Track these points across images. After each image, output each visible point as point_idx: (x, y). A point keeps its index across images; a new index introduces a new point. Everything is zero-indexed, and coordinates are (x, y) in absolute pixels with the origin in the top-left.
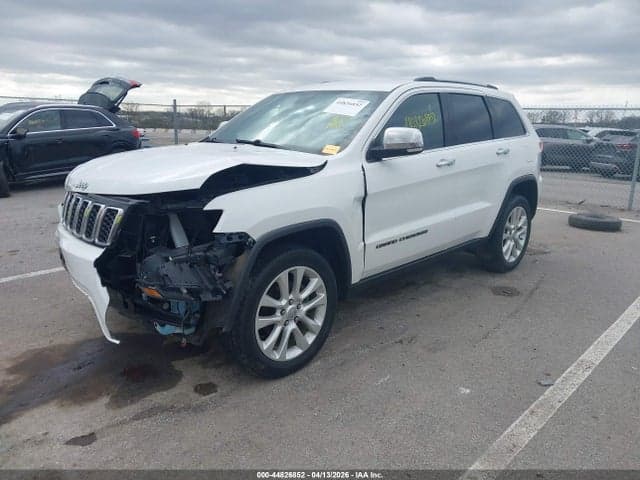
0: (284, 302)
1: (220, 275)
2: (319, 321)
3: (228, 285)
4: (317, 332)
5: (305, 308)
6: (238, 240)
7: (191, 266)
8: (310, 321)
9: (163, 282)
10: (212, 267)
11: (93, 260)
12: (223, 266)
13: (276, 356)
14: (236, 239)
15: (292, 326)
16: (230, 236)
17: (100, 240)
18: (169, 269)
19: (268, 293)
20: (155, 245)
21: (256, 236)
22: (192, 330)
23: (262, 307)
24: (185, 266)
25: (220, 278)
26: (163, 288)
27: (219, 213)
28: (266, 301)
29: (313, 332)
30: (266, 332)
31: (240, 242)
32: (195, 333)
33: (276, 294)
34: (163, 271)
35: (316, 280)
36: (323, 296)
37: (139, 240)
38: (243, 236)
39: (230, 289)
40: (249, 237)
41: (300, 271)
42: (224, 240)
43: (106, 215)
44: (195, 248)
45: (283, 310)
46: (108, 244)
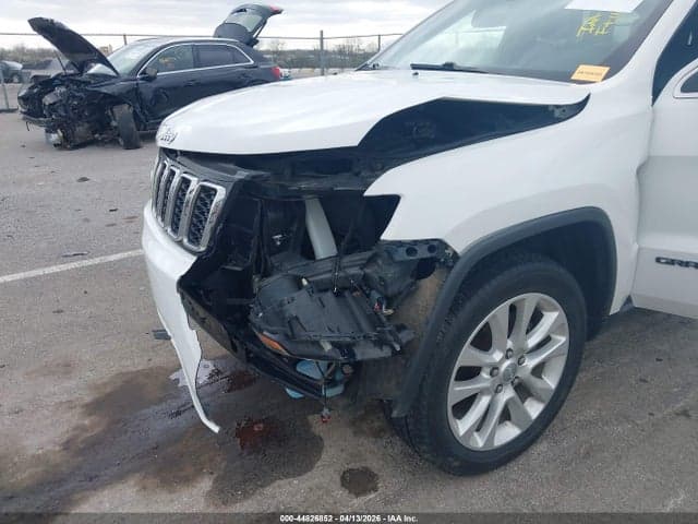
0: (497, 356)
1: (391, 311)
2: (551, 381)
3: (405, 336)
4: (547, 401)
5: (530, 363)
6: (428, 255)
7: (338, 295)
8: (536, 383)
9: (289, 327)
10: (375, 295)
11: (177, 277)
12: (395, 296)
13: (479, 442)
14: (423, 253)
15: (508, 394)
16: (411, 247)
17: (190, 241)
18: (301, 305)
19: (472, 343)
20: (280, 250)
21: (459, 245)
22: (339, 390)
23: (461, 369)
24: (329, 297)
25: (389, 317)
26: (290, 337)
27: (392, 202)
28: (468, 356)
29: (539, 400)
30: (463, 407)
31: (429, 257)
32: (343, 395)
33: (484, 342)
34: (291, 310)
35: (554, 315)
36: (562, 340)
37: (254, 242)
38: (436, 246)
39: (409, 342)
40: (446, 246)
41: (529, 300)
42: (401, 255)
43: (198, 197)
44: (346, 260)
45: (494, 369)
46: (202, 249)
